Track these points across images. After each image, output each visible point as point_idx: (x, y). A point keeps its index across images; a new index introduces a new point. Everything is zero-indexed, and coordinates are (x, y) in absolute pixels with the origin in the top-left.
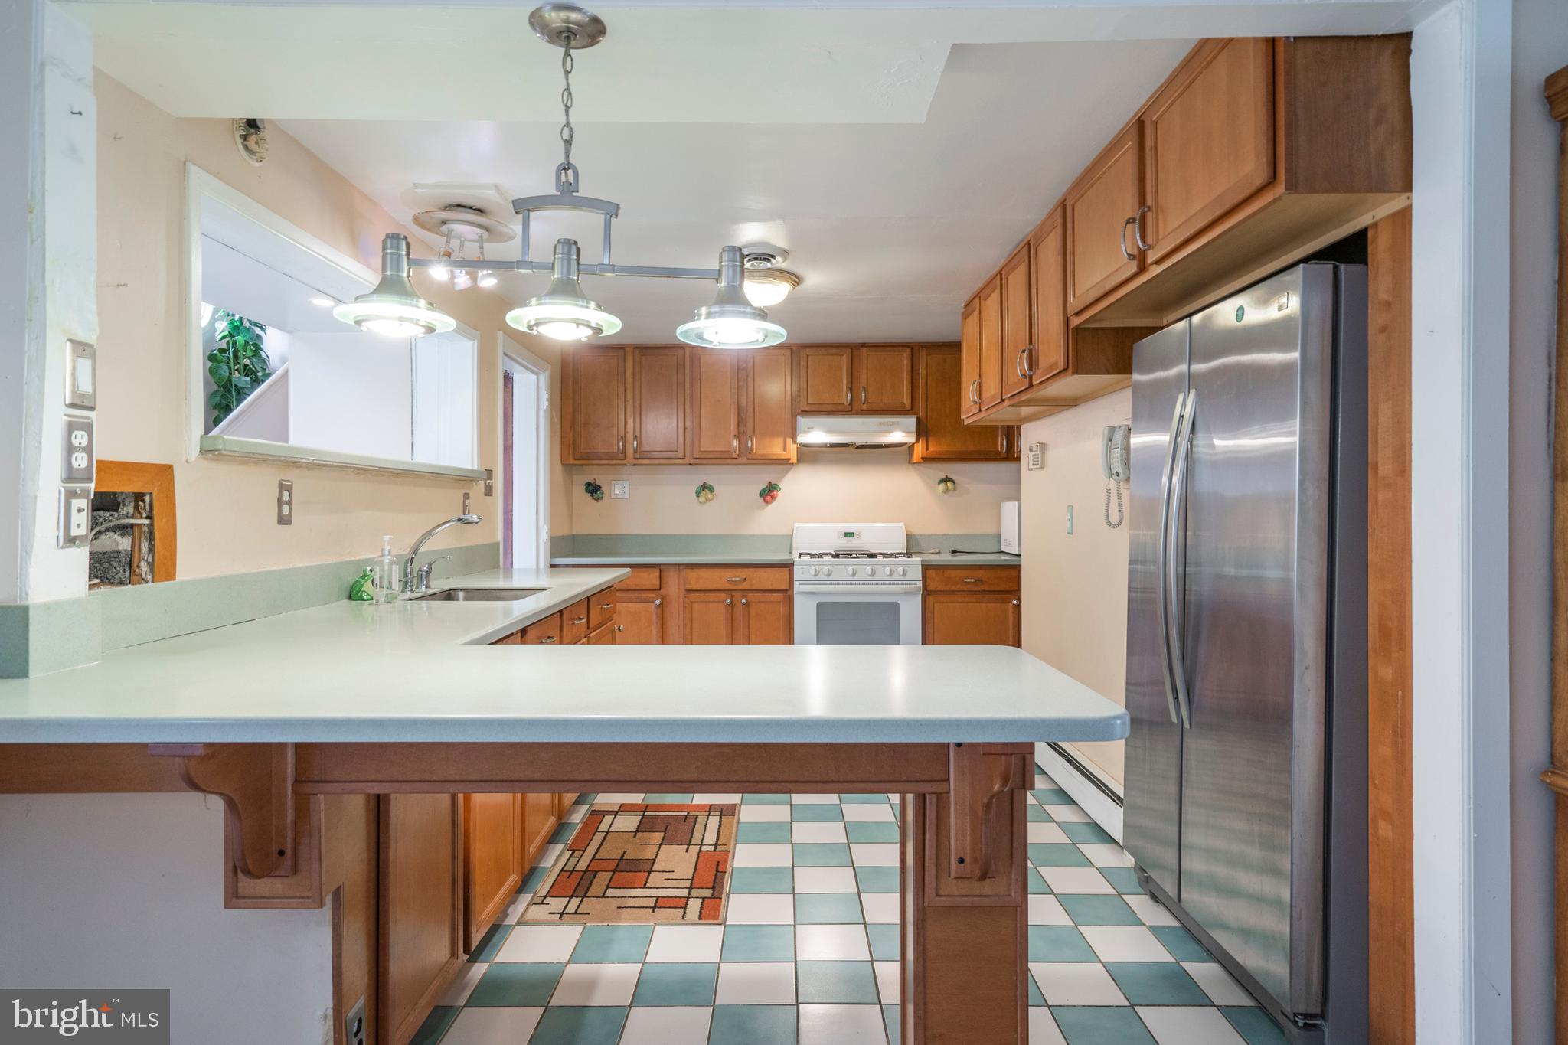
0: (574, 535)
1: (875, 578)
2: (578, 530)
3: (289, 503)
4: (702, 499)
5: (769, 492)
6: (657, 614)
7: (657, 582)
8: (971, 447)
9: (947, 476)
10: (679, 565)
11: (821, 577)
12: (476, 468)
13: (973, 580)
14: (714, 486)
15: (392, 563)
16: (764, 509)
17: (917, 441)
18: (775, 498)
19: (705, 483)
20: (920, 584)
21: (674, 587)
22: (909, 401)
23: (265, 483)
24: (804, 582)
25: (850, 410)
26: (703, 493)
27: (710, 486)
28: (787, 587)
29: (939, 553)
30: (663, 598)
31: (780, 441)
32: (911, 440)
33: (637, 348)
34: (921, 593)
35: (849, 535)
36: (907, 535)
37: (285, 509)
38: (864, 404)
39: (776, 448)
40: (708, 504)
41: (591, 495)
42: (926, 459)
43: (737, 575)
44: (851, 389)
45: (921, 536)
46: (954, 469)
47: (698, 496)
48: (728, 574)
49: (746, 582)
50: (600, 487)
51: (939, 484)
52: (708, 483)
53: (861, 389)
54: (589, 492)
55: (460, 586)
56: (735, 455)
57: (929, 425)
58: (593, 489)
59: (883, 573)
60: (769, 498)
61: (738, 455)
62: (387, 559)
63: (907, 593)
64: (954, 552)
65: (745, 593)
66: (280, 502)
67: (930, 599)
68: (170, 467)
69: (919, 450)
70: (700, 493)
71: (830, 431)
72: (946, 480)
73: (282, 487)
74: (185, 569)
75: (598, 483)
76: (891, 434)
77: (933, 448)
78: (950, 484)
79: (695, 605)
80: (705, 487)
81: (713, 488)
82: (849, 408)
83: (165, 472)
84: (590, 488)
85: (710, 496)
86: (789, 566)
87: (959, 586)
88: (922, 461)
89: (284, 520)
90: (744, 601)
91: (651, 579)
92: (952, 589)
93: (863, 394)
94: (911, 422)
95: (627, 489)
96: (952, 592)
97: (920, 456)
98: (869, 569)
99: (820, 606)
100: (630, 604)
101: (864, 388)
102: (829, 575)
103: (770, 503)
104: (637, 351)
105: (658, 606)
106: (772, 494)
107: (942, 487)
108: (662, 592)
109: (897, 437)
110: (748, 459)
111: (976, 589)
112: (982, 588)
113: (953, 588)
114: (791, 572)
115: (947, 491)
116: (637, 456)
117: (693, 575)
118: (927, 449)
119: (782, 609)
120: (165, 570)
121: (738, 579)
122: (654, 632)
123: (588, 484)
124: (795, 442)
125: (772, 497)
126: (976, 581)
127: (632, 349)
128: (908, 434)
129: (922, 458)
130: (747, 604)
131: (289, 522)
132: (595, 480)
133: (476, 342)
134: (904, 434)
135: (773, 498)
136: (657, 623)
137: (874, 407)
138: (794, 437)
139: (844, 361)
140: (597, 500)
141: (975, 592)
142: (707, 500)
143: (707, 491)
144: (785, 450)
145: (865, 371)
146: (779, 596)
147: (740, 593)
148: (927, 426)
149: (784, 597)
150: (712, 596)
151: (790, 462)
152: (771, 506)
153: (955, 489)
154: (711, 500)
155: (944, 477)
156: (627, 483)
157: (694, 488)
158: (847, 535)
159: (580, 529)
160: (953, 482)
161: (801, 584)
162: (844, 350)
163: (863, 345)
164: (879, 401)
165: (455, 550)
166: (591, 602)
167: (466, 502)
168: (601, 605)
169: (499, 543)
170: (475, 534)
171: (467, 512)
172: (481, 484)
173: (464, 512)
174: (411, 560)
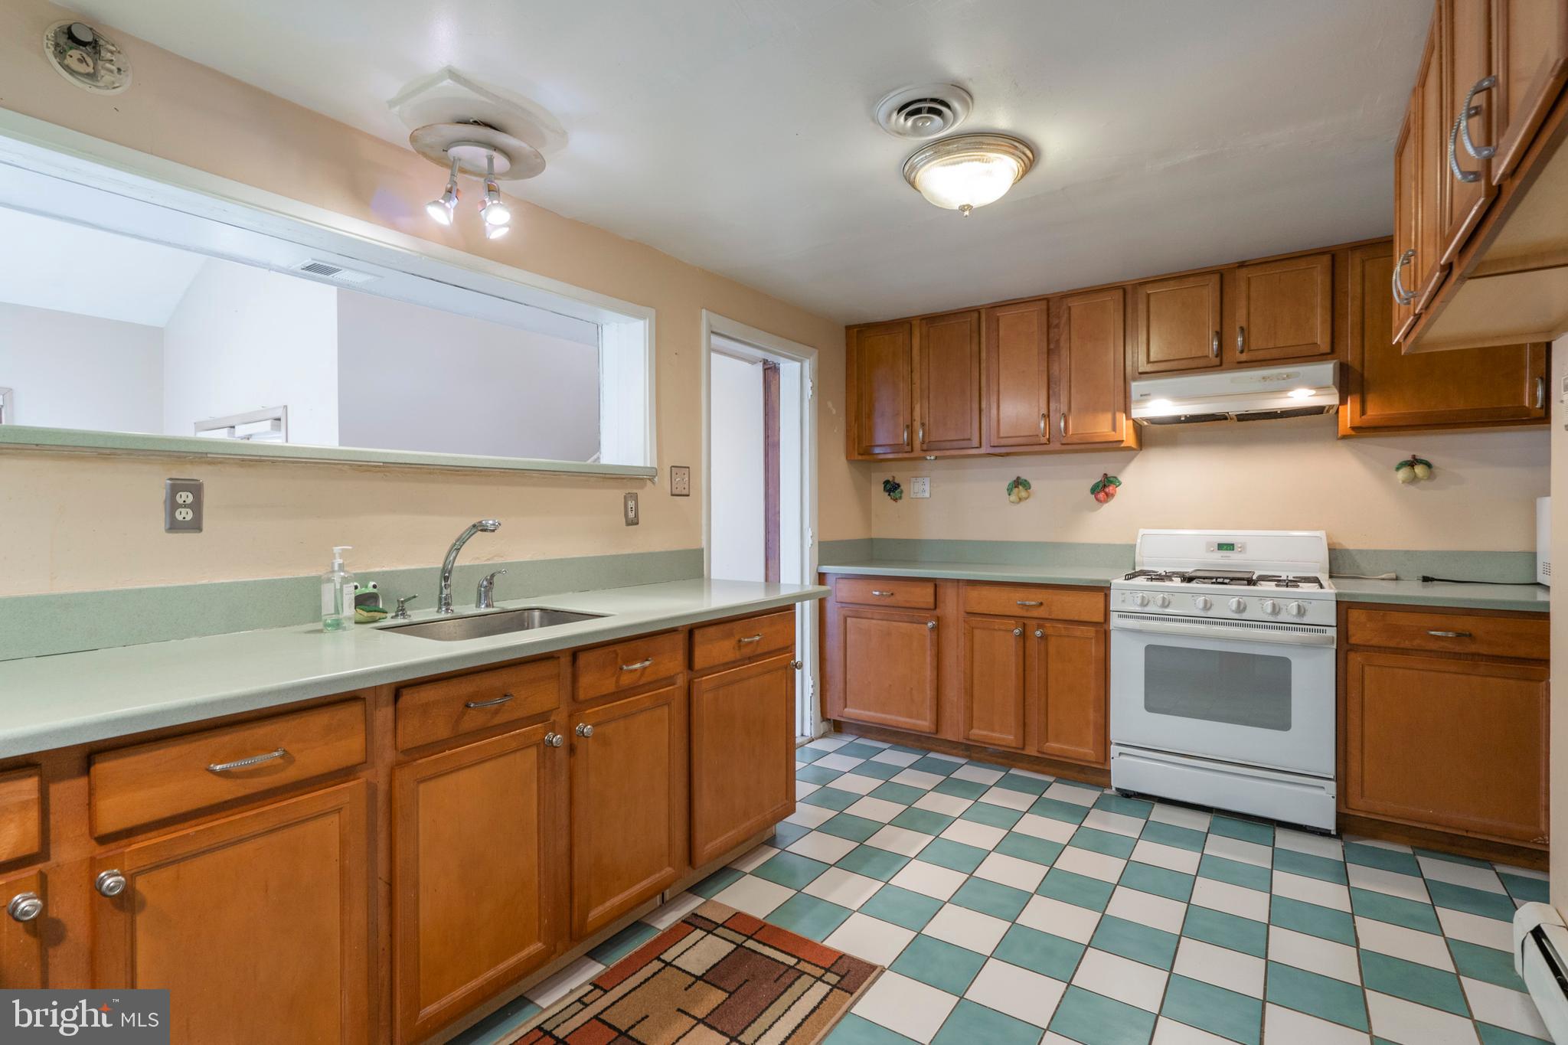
0: (871, 540)
1: (1245, 616)
2: (877, 533)
3: (194, 508)
4: (1013, 498)
5: (1104, 488)
6: (931, 639)
7: (931, 600)
8: (1459, 404)
9: (1414, 456)
10: (958, 581)
11: (1151, 608)
12: (648, 464)
13: (1450, 635)
14: (1030, 482)
15: (345, 581)
16: (1094, 510)
17: (1343, 401)
18: (1113, 495)
19: (1018, 478)
20: (1332, 632)
21: (951, 607)
22: (1328, 339)
23: (153, 485)
24: (1125, 615)
25: (1219, 363)
26: (1015, 490)
27: (1026, 481)
28: (1101, 620)
29: (1397, 579)
30: (938, 619)
31: (1109, 416)
32: (1330, 399)
33: (923, 319)
34: (1335, 646)
35: (1225, 547)
36: (1329, 549)
37: (184, 515)
38: (1242, 352)
39: (1102, 426)
40: (1022, 503)
41: (889, 495)
42: (1361, 431)
43: (1032, 598)
44: (1219, 335)
45: (1361, 552)
46: (1426, 445)
47: (1009, 495)
48: (1018, 596)
49: (1042, 608)
50: (899, 485)
51: (1398, 469)
52: (1024, 477)
53: (1238, 329)
54: (887, 491)
55: (534, 605)
56: (1044, 440)
57: (1366, 375)
58: (892, 488)
59: (1259, 610)
60: (1101, 495)
61: (1049, 440)
62: (338, 577)
63: (1306, 645)
64: (1426, 579)
65: (1041, 622)
66: (173, 506)
67: (1356, 659)
69: (1348, 414)
70: (1012, 490)
71: (1179, 397)
72: (1412, 463)
73: (176, 487)
75: (897, 481)
76: (1290, 394)
77: (1376, 411)
78: (1419, 470)
79: (977, 632)
80: (1019, 483)
81: (1029, 483)
82: (1217, 361)
84: (888, 486)
85: (1023, 494)
86: (1103, 590)
87: (1417, 642)
88: (1353, 433)
89: (177, 525)
90: (1038, 633)
91: (924, 596)
92: (1402, 646)
93: (1240, 339)
94: (1326, 370)
95: (927, 488)
96: (1405, 652)
97: (1349, 426)
98: (1233, 602)
99: (1149, 649)
100: (901, 624)
101: (1242, 329)
102: (1165, 604)
103: (1106, 501)
104: (924, 322)
105: (933, 629)
106: (1107, 490)
107: (1402, 474)
108: (938, 612)
109: (1301, 397)
110: (1062, 444)
111: (1458, 649)
112: (1473, 648)
113: (1407, 644)
114: (1107, 597)
115: (1414, 480)
116: (925, 447)
117: (974, 594)
118: (1363, 412)
119: (1094, 650)
121: (1033, 603)
122: (928, 659)
123: (887, 482)
124: (1128, 417)
125: (1107, 494)
126: (1459, 635)
127: (919, 321)
128: (1320, 393)
129: (1353, 428)
130: (1044, 637)
132: (894, 477)
133: (648, 323)
134: (1313, 392)
135: (1109, 496)
136: (931, 650)
137: (1260, 355)
138: (1127, 410)
139: (1209, 293)
140: (895, 500)
141: (1457, 656)
142: (1020, 499)
143: (1020, 487)
144: (1114, 429)
145: (1243, 303)
146: (1090, 632)
147: (1034, 622)
148: (1362, 375)
149: (1097, 632)
150: (997, 623)
151: (1122, 445)
152: (1106, 507)
153: (1431, 476)
154: (1026, 499)
155: (1410, 458)
156: (927, 481)
157: (1006, 484)
158: (1221, 547)
159: (880, 531)
160: (1428, 465)
161: (1120, 616)
162: (1208, 277)
163: (1242, 265)
164: (1271, 345)
165: (602, 559)
166: (698, 636)
167: (631, 504)
168: (737, 638)
169: (703, 550)
170: (652, 539)
171: (631, 515)
172: (664, 482)
173: (626, 515)
174: (446, 575)
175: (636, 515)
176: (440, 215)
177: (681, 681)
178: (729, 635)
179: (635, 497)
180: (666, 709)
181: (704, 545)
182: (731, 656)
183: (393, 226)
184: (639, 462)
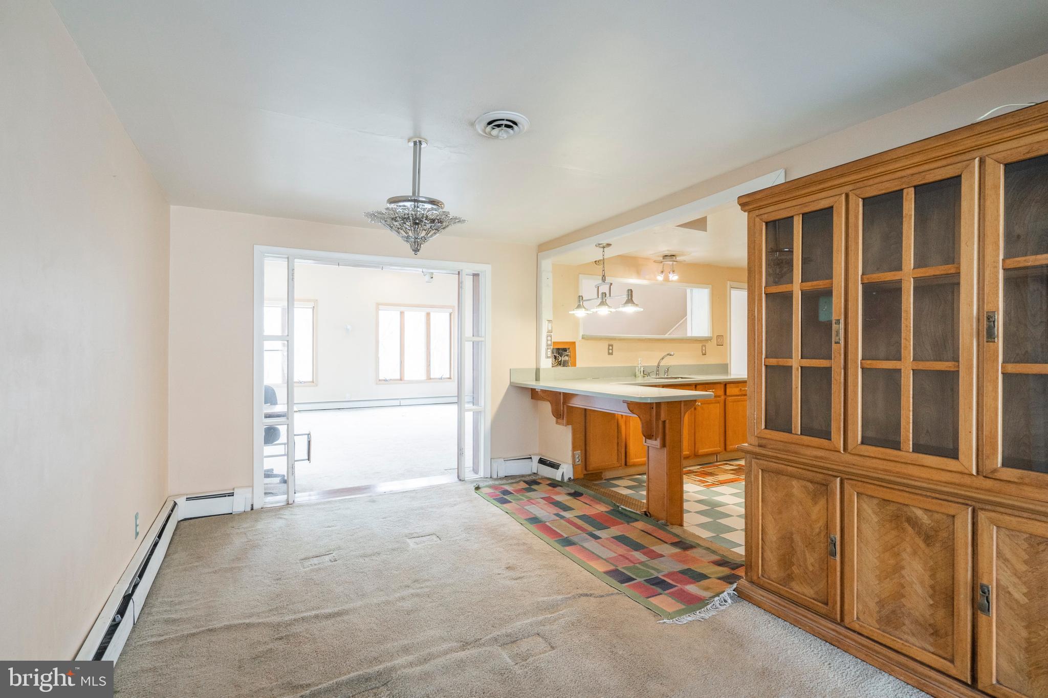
3: (612, 349)
12: (709, 336)
23: (605, 345)
37: (611, 351)
55: (679, 376)
66: (609, 349)
68: (575, 342)
73: (609, 345)
74: (579, 364)
83: (574, 343)
89: (609, 354)
120: (574, 365)
131: (612, 354)
133: (709, 289)
165: (695, 365)
166: (728, 386)
167: (704, 348)
168: (740, 388)
169: (728, 364)
170: (711, 360)
171: (704, 352)
172: (714, 341)
173: (702, 352)
174: (658, 366)
175: (705, 352)
176: (660, 278)
177: (723, 397)
178: (738, 387)
179: (705, 346)
180: (718, 404)
181: (728, 362)
182: (738, 393)
183: (645, 279)
184: (706, 335)
